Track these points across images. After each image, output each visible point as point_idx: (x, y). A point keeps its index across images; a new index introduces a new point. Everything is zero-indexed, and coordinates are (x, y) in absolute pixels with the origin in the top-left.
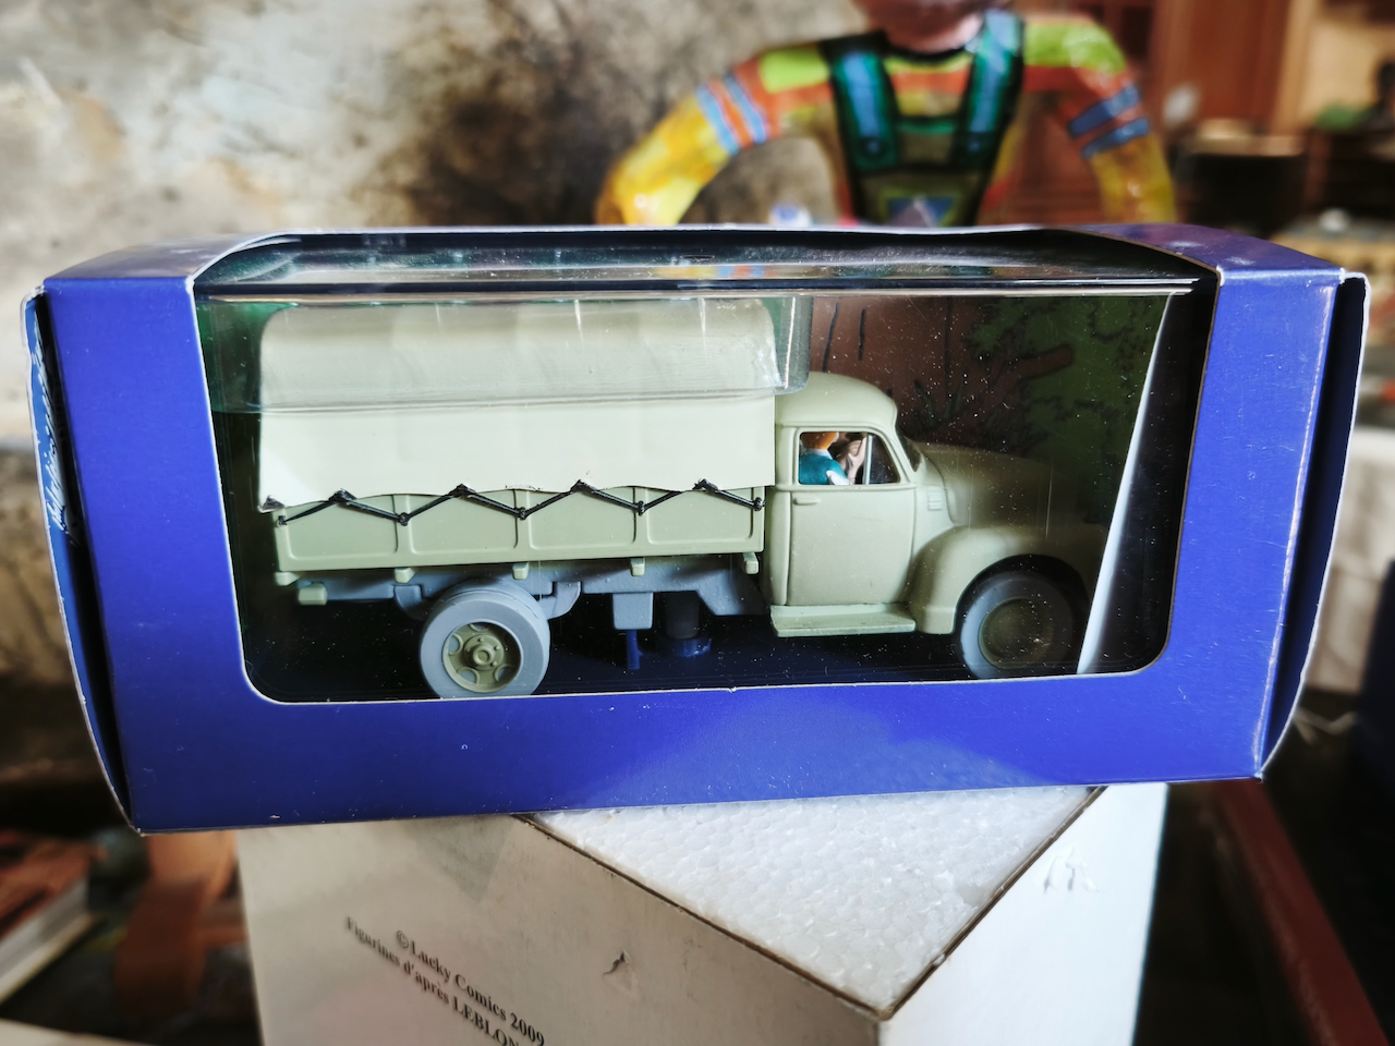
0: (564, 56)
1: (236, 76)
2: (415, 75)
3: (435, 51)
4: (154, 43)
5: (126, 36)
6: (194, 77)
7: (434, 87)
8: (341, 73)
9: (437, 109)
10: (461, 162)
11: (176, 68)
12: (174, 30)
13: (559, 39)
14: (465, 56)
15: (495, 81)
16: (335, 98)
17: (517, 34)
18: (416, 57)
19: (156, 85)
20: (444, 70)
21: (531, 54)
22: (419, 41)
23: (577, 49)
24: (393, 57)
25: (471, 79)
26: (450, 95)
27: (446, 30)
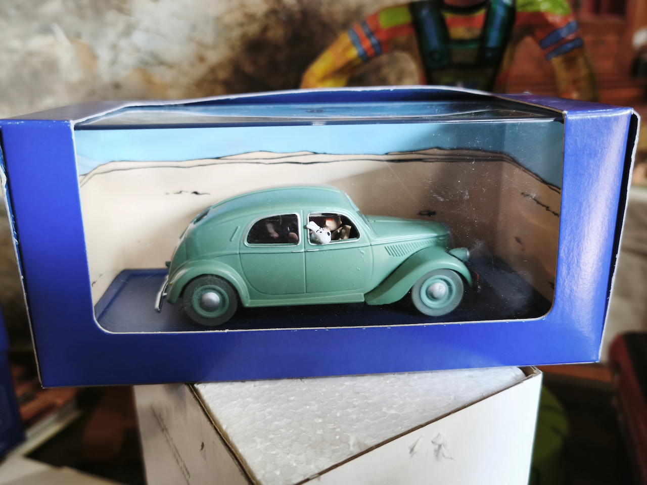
0: (298, 16)
1: (147, 30)
2: (228, 27)
3: (238, 16)
4: (111, 16)
5: (98, 13)
6: (128, 31)
7: (236, 33)
8: (194, 28)
9: (238, 44)
10: (248, 68)
11: (121, 26)
12: (120, 10)
13: (296, 8)
14: (251, 17)
15: (265, 29)
16: (190, 39)
17: (276, 6)
18: (228, 19)
19: (111, 35)
20: (241, 25)
21: (282, 16)
22: (230, 11)
23: (305, 13)
24: (218, 19)
25: (253, 29)
26: (244, 37)
27: (243, 6)
